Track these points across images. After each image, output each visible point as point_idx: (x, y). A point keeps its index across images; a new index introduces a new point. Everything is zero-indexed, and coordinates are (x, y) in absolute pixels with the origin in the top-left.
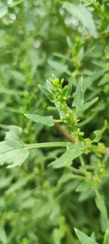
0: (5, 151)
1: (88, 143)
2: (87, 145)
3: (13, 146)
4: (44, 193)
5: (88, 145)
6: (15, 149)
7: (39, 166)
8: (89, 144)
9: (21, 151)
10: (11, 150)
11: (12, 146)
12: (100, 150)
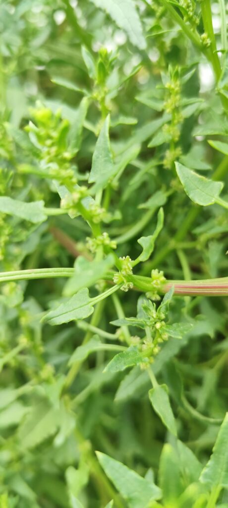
1: (128, 266)
2: (125, 269)
4: (42, 390)
5: (128, 270)
7: (31, 332)
8: (129, 268)
12: (155, 286)
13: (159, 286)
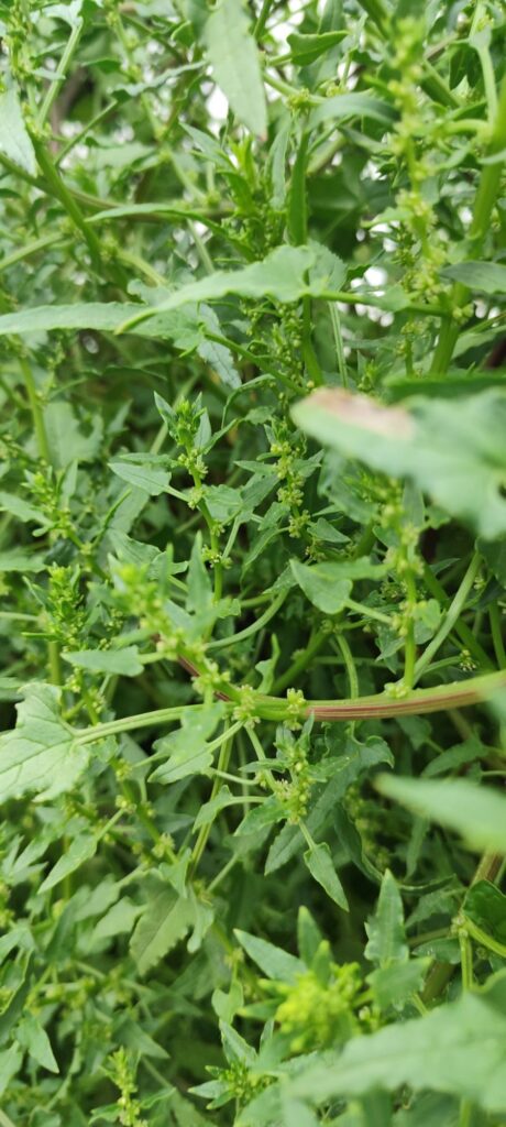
0: (19, 760)
3: (42, 740)
6: (49, 747)
7: (133, 790)
9: (68, 749)
10: (38, 754)
11: (40, 742)
12: (292, 712)
13: (298, 712)
